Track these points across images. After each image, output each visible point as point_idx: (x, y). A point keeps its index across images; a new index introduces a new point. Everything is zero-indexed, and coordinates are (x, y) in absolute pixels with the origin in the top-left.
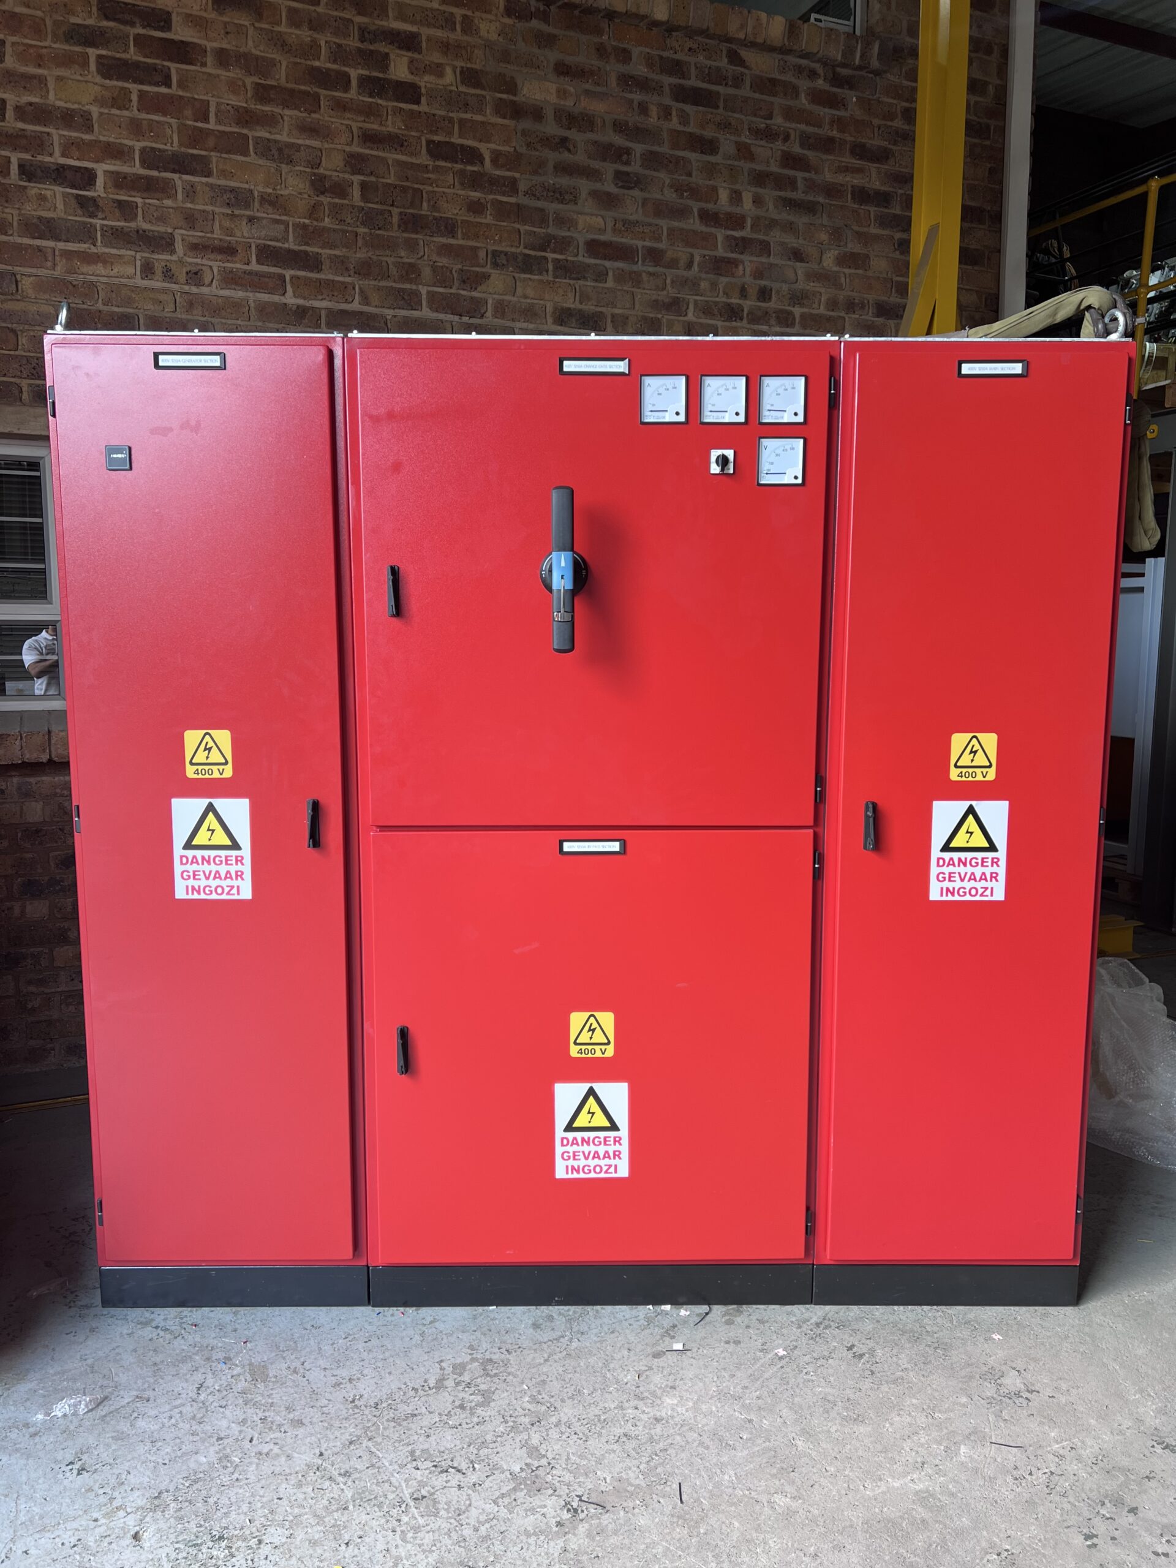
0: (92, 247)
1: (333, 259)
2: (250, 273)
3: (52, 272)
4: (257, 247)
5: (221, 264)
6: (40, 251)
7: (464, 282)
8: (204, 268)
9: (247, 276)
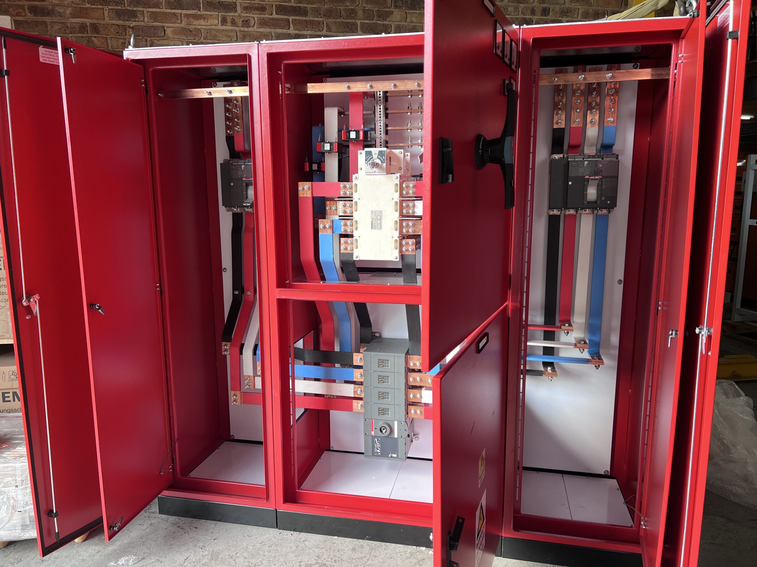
0: (198, 11)
1: (313, 9)
2: (273, 19)
3: (181, 25)
4: (276, 6)
5: (258, 16)
6: (175, 15)
7: (379, 16)
8: (250, 18)
9: (271, 21)
